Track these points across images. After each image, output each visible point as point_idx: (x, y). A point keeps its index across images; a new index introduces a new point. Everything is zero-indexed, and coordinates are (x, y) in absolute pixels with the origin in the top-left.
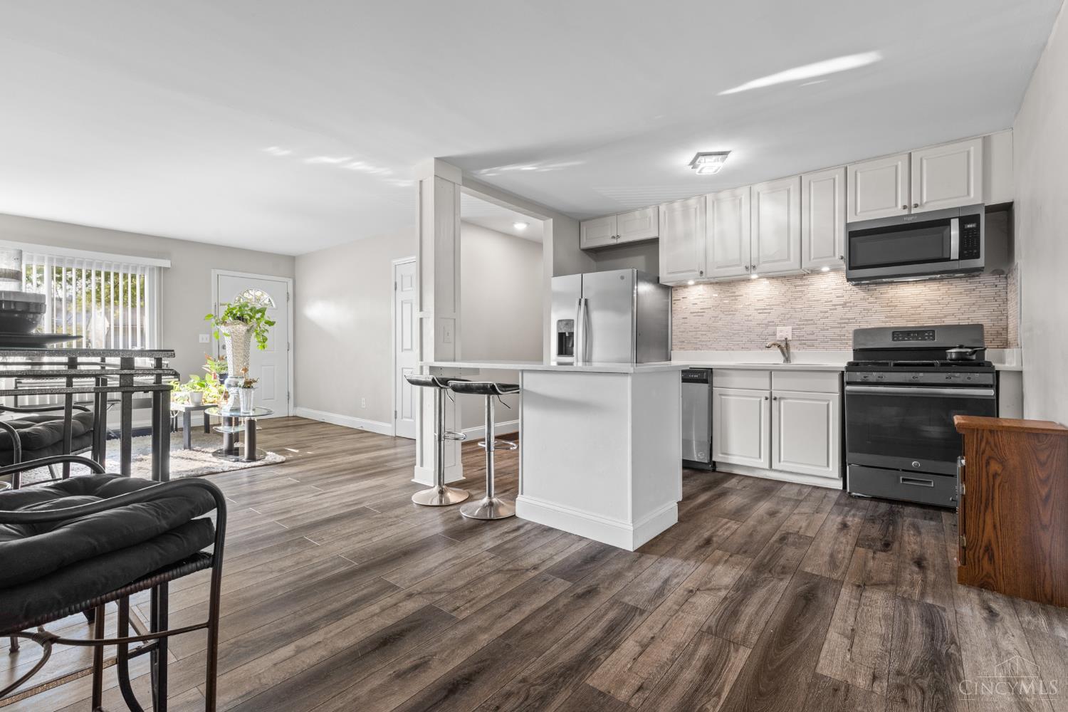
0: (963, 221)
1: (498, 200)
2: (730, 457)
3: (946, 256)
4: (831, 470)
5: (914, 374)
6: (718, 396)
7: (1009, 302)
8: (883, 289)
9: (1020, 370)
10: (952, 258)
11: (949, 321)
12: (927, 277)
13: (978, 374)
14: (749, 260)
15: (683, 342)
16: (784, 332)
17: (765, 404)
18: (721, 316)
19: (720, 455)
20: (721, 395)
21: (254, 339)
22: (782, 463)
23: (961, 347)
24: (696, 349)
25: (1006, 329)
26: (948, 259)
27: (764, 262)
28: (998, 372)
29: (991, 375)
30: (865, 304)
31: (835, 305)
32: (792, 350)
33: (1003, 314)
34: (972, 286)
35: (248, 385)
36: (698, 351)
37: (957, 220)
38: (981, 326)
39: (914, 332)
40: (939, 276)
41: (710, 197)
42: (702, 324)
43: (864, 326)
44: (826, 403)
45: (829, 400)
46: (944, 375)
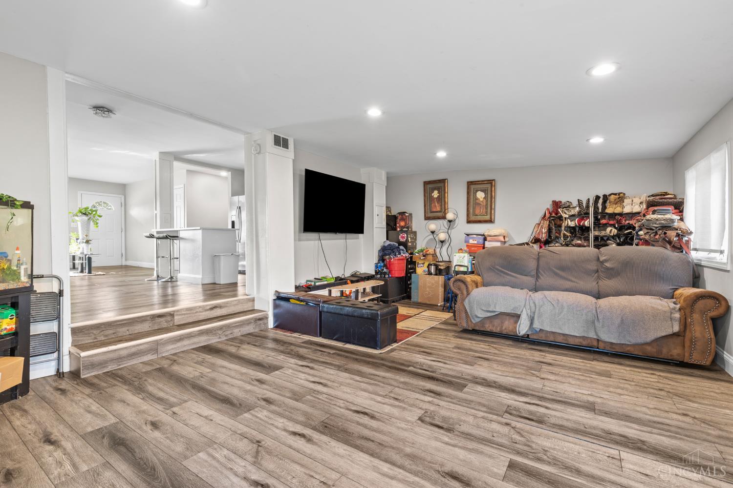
21: (92, 223)
35: (87, 242)
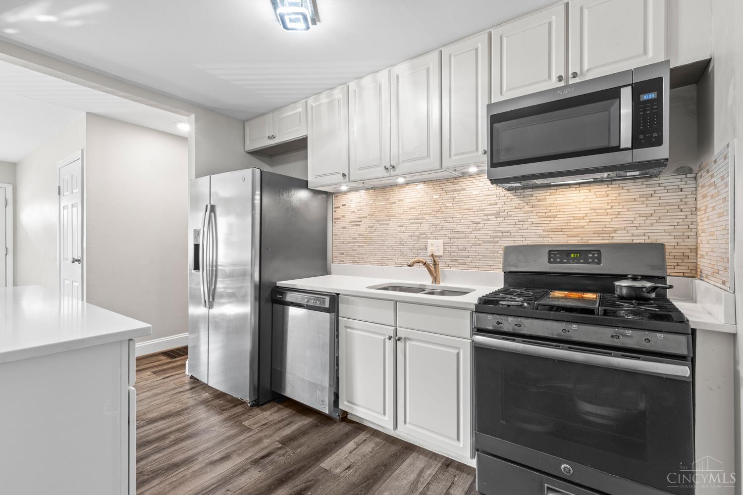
0: (638, 89)
1: (81, 80)
2: (355, 407)
3: (614, 144)
4: (461, 445)
5: (564, 325)
6: (344, 328)
7: (699, 213)
8: (540, 194)
9: (732, 331)
10: (622, 147)
11: (620, 238)
12: (591, 177)
13: (662, 335)
14: (388, 160)
15: (343, 254)
16: (436, 247)
17: (390, 344)
18: (377, 226)
19: (346, 403)
20: (347, 327)
22: (407, 425)
23: (635, 278)
24: (354, 262)
25: (696, 250)
26: (617, 149)
27: (404, 161)
28: (694, 331)
29: (683, 339)
30: (520, 214)
31: (487, 215)
32: (441, 268)
33: (692, 230)
34: (650, 190)
36: (356, 265)
37: (630, 88)
38: (662, 246)
39: (575, 252)
40: (605, 175)
41: (352, 85)
42: (359, 235)
43: (519, 242)
44: (457, 351)
45: (459, 348)
46: (609, 331)
